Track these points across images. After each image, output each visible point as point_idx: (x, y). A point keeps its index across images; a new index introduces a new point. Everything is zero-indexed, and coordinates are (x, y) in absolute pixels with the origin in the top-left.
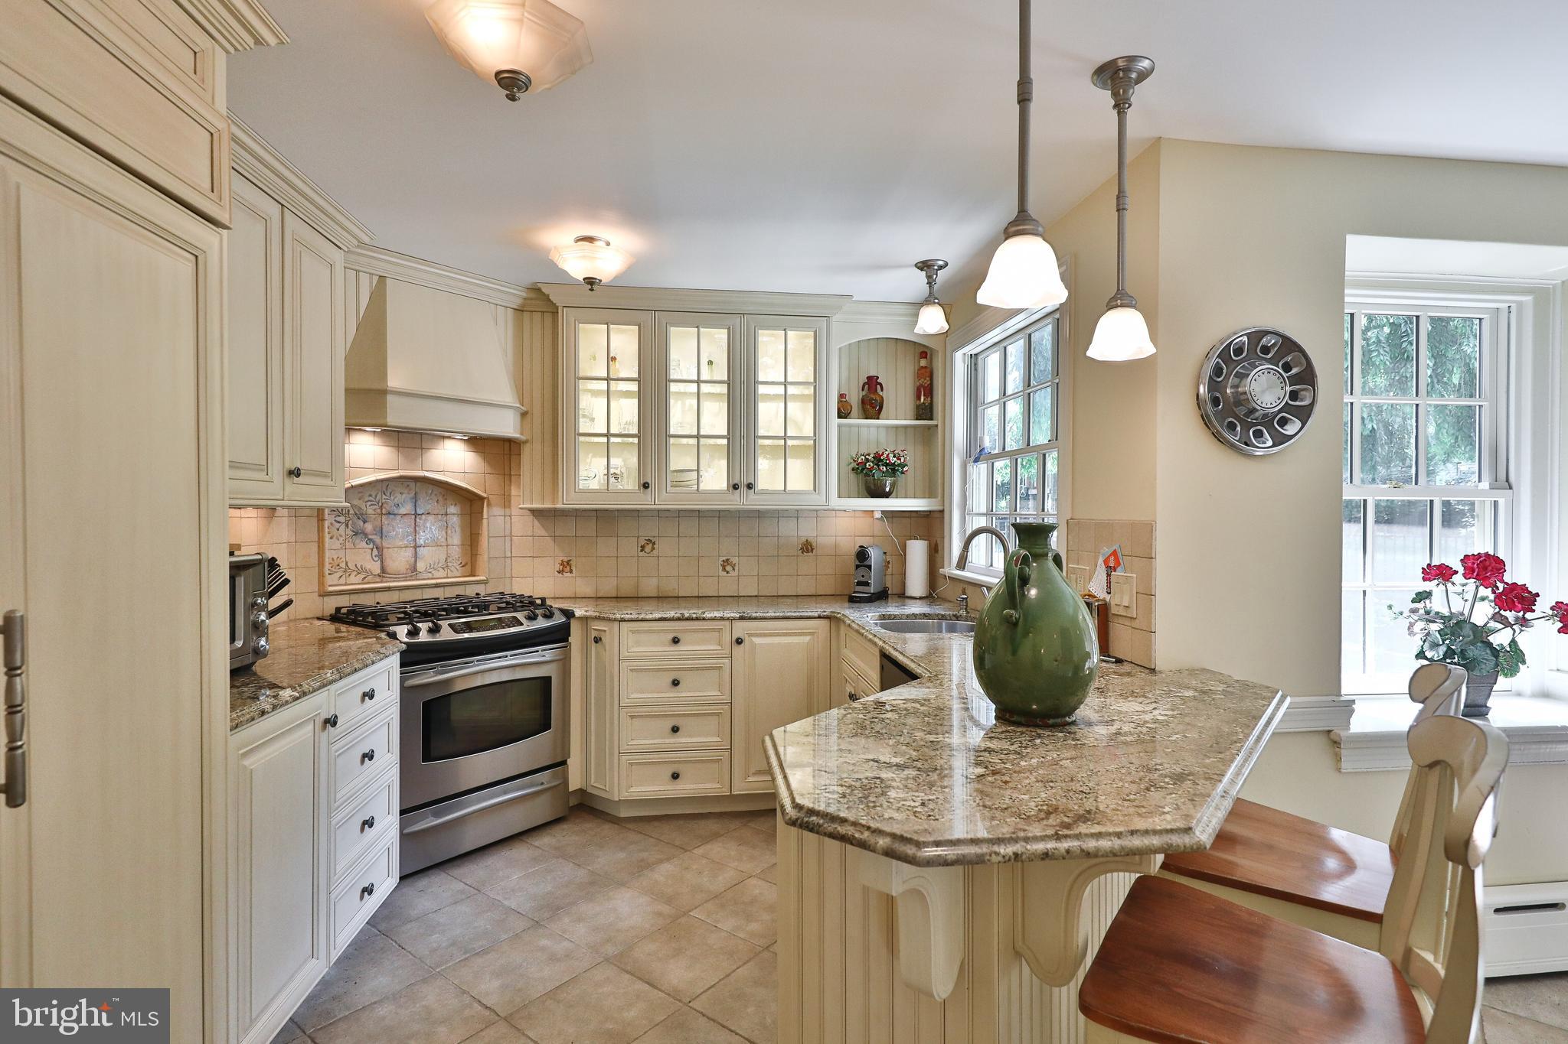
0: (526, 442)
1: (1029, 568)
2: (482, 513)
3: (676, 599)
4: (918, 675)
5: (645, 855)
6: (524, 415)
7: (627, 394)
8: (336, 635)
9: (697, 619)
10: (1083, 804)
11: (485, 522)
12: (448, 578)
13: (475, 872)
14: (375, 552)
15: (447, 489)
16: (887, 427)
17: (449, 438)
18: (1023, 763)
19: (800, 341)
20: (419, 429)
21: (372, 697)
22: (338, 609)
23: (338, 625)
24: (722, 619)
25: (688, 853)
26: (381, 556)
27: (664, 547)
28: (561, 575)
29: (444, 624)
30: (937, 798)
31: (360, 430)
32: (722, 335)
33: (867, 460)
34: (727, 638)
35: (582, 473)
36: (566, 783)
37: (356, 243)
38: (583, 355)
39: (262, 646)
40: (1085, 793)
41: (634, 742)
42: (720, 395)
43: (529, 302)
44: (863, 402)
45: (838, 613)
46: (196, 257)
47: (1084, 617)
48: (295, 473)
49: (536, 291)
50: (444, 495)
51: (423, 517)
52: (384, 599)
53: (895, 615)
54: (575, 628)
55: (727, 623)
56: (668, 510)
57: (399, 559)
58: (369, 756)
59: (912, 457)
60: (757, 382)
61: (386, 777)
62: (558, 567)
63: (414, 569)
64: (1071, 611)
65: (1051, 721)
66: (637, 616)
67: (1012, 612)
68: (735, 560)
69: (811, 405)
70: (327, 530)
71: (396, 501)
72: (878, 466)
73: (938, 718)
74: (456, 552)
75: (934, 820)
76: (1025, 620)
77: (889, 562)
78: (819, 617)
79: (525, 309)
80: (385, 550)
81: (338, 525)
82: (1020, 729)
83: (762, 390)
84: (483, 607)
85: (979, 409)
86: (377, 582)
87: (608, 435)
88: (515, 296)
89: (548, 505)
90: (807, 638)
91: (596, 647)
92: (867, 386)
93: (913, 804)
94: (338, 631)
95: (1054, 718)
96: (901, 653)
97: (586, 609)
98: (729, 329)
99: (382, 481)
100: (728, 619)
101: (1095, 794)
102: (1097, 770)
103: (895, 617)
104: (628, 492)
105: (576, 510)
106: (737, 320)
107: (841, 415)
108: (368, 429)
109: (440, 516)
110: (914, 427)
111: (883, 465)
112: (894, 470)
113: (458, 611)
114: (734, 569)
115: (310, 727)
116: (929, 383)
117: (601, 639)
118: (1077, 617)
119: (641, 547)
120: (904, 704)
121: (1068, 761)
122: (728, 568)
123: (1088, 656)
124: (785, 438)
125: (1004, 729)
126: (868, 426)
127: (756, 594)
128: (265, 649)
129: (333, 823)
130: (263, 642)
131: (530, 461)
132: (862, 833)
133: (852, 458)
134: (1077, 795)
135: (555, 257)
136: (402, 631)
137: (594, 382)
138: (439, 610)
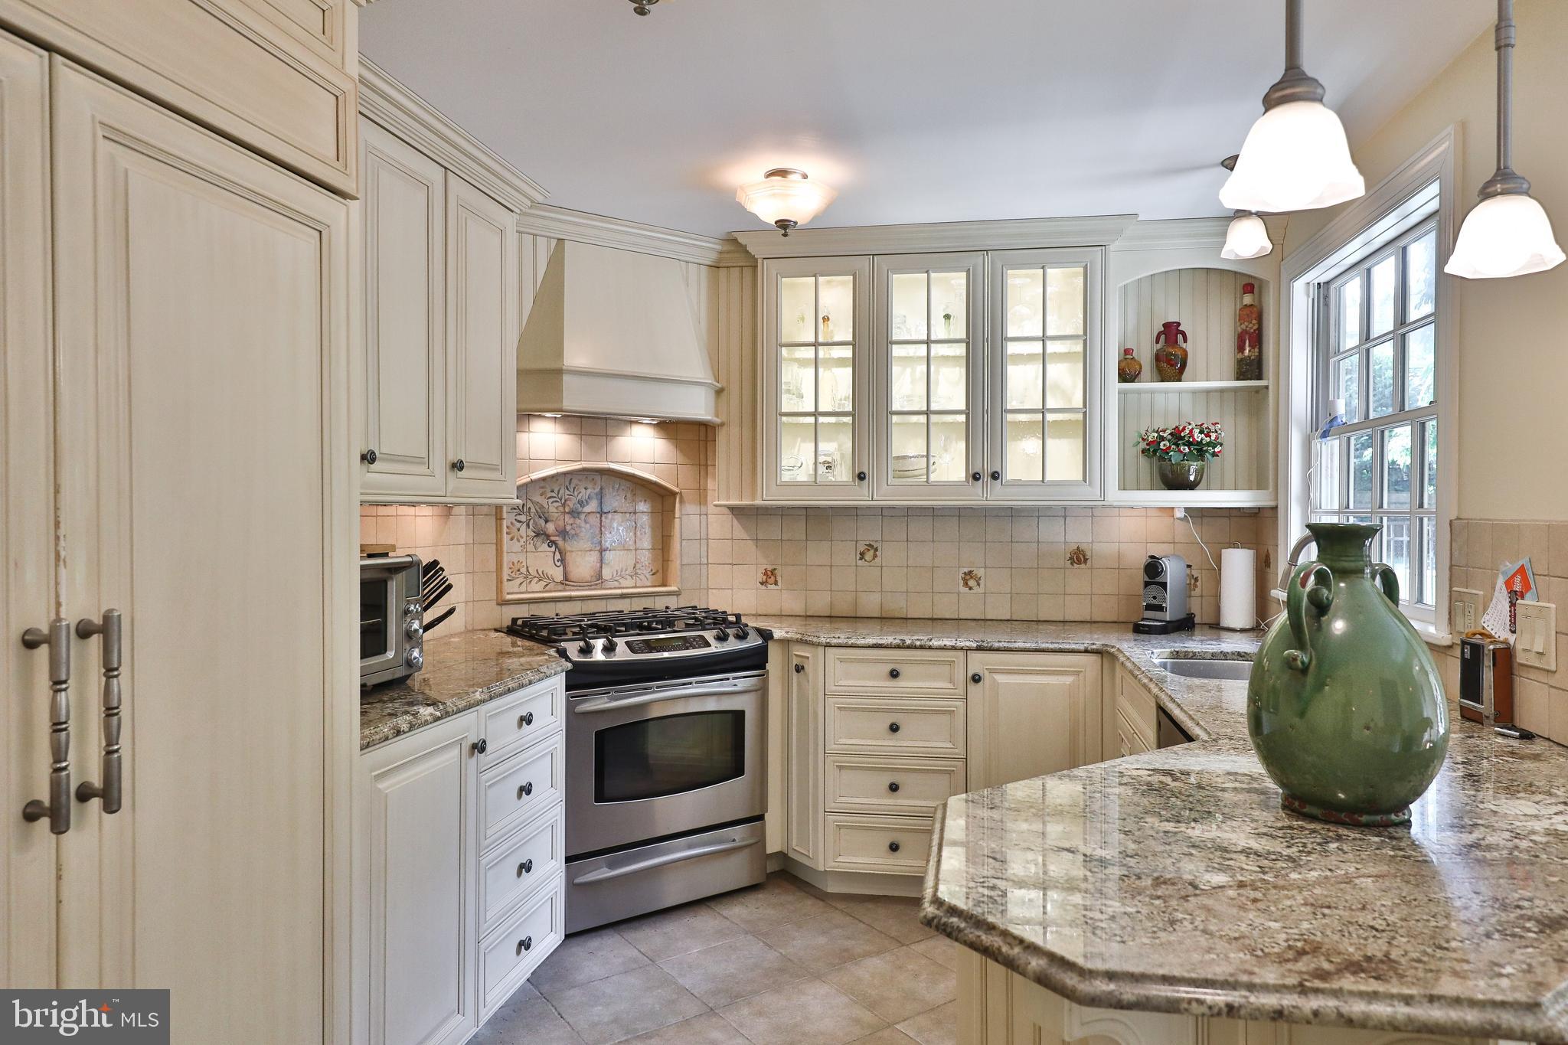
0: (722, 425)
1: (1330, 590)
2: (673, 511)
3: (904, 621)
4: (1194, 737)
5: (849, 943)
6: (719, 392)
7: (840, 362)
8: (511, 649)
9: (922, 647)
10: (1365, 945)
11: (677, 521)
12: (635, 587)
13: (651, 937)
14: (558, 556)
15: (636, 483)
16: (1195, 392)
17: (637, 422)
18: (1294, 876)
19: (1065, 281)
20: (603, 414)
21: (529, 722)
22: (514, 620)
23: (515, 638)
24: (954, 648)
25: (905, 948)
26: (562, 560)
27: (891, 554)
28: (763, 587)
29: (620, 642)
30: (1138, 912)
31: (540, 416)
32: (959, 279)
33: (1163, 439)
34: (960, 676)
35: (786, 461)
36: (761, 841)
37: (529, 204)
38: (788, 314)
39: (415, 658)
40: (1377, 930)
41: (843, 800)
42: (955, 358)
43: (726, 256)
44: (1158, 358)
45: (1113, 647)
46: (320, 232)
47: (1422, 668)
48: (458, 466)
49: (732, 242)
50: (632, 491)
51: (610, 515)
52: (566, 610)
53: (1194, 654)
54: (774, 654)
55: (961, 654)
56: (893, 508)
57: (583, 564)
58: (526, 790)
59: (1231, 432)
60: (1005, 339)
61: (550, 815)
62: (761, 577)
63: (599, 576)
64: (1399, 657)
65: (1364, 819)
66: (846, 641)
67: (1296, 652)
68: (980, 572)
69: (1081, 365)
70: (505, 530)
71: (579, 497)
72: (1178, 445)
73: (1191, 799)
74: (646, 557)
75: (1119, 942)
76: (1320, 665)
77: (1196, 580)
78: (1086, 651)
79: (721, 265)
80: (568, 554)
81: (518, 525)
82: (1312, 826)
83: (1012, 348)
84: (668, 623)
85: (1332, 361)
86: (560, 591)
87: (816, 414)
88: (709, 250)
89: (745, 502)
90: (1068, 680)
91: (798, 678)
92: (1163, 337)
93: (1098, 916)
94: (514, 644)
95: (1369, 813)
96: (1179, 705)
97: (787, 629)
98: (968, 271)
99: (565, 474)
100: (962, 649)
101: (1392, 934)
102: (1412, 897)
103: (1194, 655)
104: (842, 485)
105: (782, 508)
106: (978, 258)
107: (1125, 376)
108: (548, 415)
109: (628, 515)
110: (1235, 390)
111: (1184, 445)
112: (1200, 451)
113: (641, 627)
114: (979, 585)
115: (456, 752)
116: (1256, 327)
117: (803, 668)
118: (1411, 668)
119: (861, 554)
120: (1149, 776)
121: (1369, 880)
122: (972, 583)
123: (1428, 723)
124: (1043, 411)
125: (1287, 823)
126: (1166, 392)
127: (1009, 618)
128: (418, 661)
129: (484, 862)
130: (416, 653)
131: (727, 448)
132: (1012, 948)
133: (1141, 436)
134: (1361, 931)
135: (741, 198)
136: (573, 648)
137: (802, 348)
138: (619, 625)
